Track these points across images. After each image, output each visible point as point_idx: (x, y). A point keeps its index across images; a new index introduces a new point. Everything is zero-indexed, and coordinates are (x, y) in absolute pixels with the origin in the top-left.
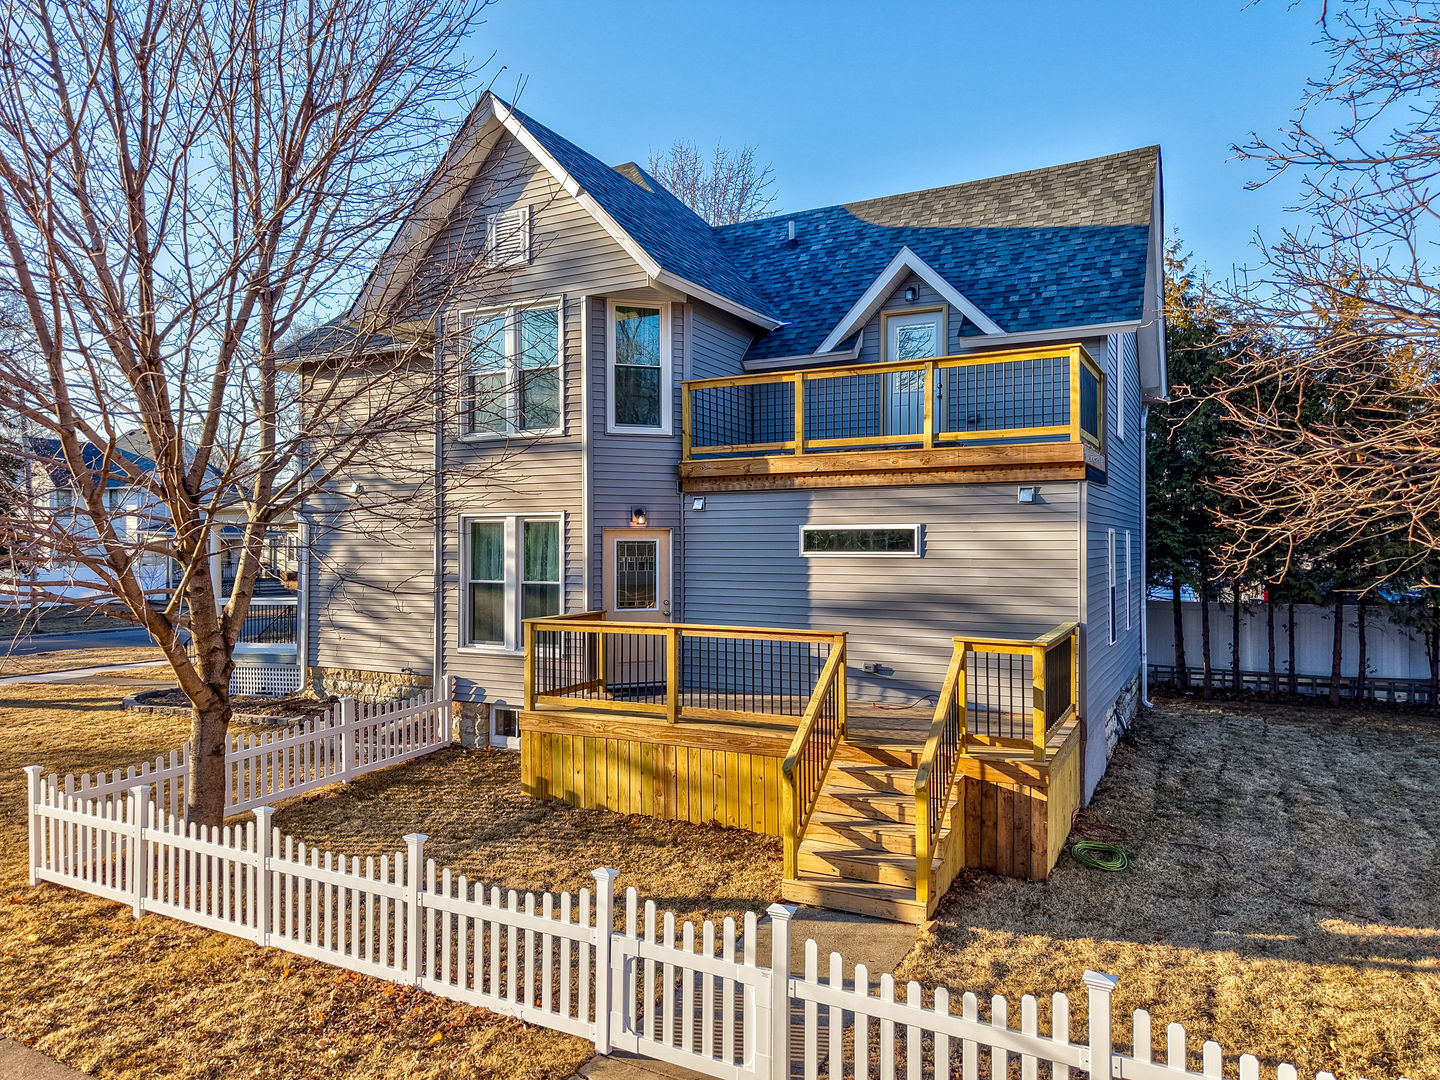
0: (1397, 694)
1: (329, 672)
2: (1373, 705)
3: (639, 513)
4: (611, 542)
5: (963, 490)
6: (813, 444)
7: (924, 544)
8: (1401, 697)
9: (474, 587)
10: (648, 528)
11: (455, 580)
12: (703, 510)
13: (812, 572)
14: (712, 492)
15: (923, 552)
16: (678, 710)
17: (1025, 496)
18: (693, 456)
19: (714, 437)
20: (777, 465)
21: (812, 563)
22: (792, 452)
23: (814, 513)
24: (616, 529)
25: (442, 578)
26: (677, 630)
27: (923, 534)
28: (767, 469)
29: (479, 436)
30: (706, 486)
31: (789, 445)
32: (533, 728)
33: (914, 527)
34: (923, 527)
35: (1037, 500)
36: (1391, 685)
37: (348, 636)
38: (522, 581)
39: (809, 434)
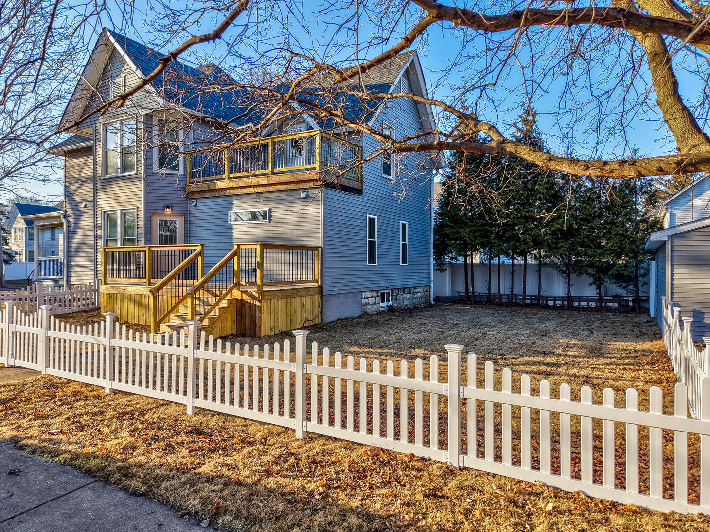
0: (557, 302)
1: (75, 286)
2: (547, 307)
3: (168, 207)
4: (156, 221)
5: (283, 193)
6: (232, 175)
7: (270, 216)
8: (559, 303)
9: (107, 240)
10: (172, 215)
11: (100, 238)
12: (195, 206)
13: (234, 230)
14: (198, 198)
15: (270, 220)
16: (150, 281)
17: (303, 195)
18: (191, 183)
19: (208, 173)
20: (220, 185)
21: (234, 227)
22: (224, 179)
23: (234, 205)
24: (159, 214)
25: (96, 238)
26: (150, 247)
27: (270, 212)
28: (216, 187)
29: (109, 176)
30: (196, 196)
31: (224, 176)
32: (104, 292)
33: (267, 209)
34: (270, 209)
35: (307, 197)
36: (555, 299)
37: (83, 271)
38: (123, 238)
39: (231, 172)
